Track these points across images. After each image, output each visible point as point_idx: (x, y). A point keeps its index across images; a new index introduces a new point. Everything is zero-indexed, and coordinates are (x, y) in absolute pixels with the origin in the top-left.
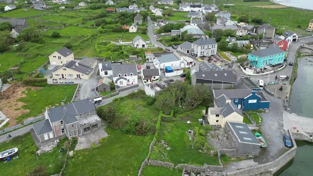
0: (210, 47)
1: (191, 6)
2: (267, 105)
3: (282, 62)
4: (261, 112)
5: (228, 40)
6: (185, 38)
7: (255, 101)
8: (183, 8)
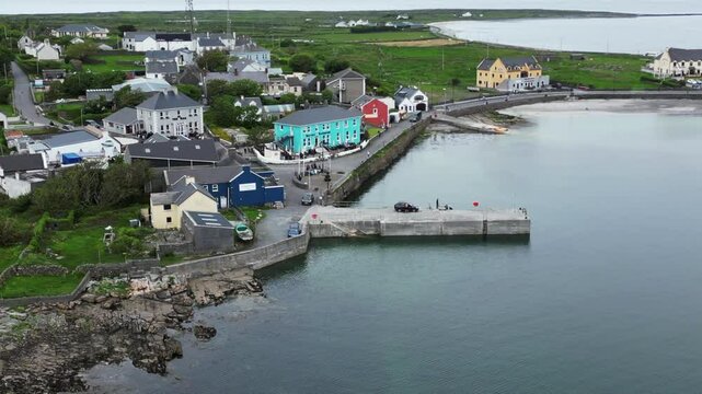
0: (184, 112)
1: (158, 38)
2: (278, 195)
3: (355, 139)
4: (268, 208)
5: (238, 104)
6: (123, 102)
7: (252, 187)
8: (133, 43)
